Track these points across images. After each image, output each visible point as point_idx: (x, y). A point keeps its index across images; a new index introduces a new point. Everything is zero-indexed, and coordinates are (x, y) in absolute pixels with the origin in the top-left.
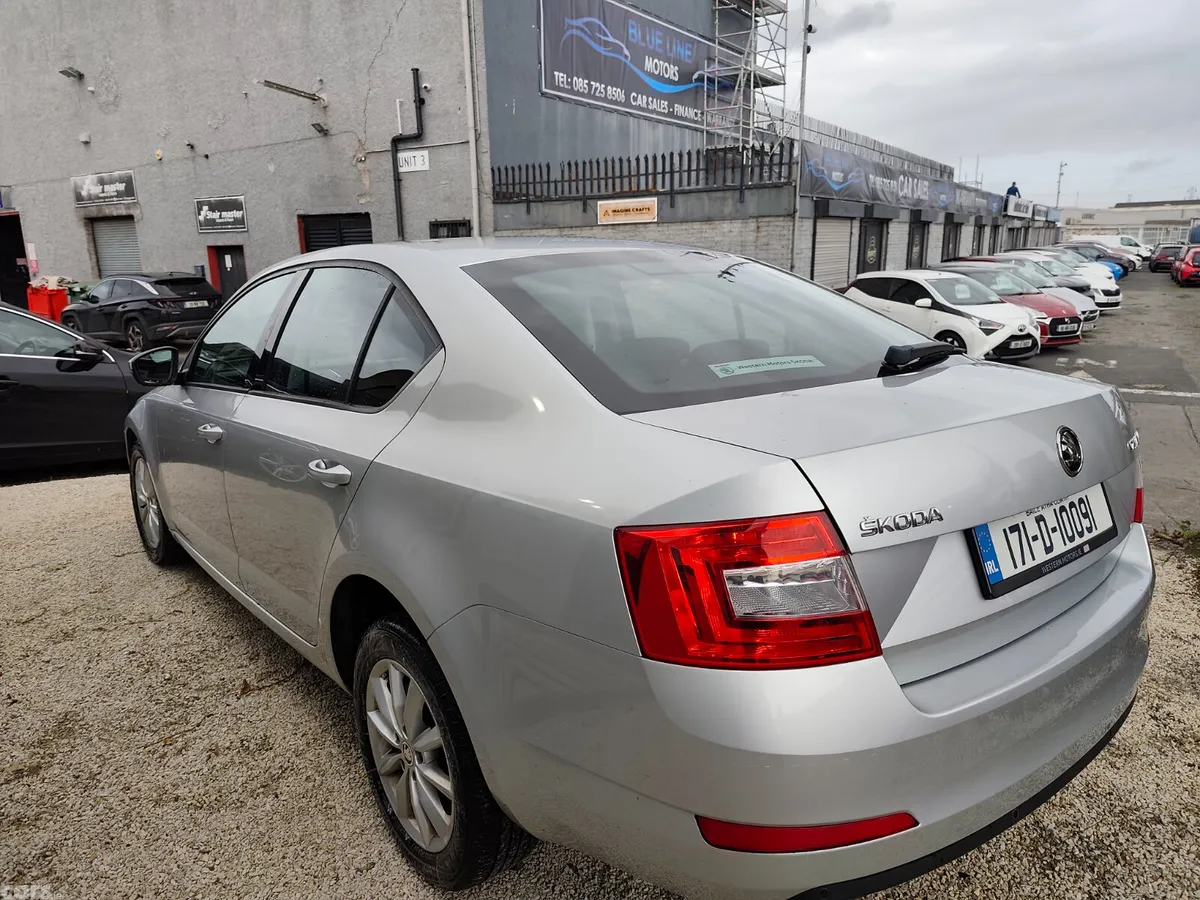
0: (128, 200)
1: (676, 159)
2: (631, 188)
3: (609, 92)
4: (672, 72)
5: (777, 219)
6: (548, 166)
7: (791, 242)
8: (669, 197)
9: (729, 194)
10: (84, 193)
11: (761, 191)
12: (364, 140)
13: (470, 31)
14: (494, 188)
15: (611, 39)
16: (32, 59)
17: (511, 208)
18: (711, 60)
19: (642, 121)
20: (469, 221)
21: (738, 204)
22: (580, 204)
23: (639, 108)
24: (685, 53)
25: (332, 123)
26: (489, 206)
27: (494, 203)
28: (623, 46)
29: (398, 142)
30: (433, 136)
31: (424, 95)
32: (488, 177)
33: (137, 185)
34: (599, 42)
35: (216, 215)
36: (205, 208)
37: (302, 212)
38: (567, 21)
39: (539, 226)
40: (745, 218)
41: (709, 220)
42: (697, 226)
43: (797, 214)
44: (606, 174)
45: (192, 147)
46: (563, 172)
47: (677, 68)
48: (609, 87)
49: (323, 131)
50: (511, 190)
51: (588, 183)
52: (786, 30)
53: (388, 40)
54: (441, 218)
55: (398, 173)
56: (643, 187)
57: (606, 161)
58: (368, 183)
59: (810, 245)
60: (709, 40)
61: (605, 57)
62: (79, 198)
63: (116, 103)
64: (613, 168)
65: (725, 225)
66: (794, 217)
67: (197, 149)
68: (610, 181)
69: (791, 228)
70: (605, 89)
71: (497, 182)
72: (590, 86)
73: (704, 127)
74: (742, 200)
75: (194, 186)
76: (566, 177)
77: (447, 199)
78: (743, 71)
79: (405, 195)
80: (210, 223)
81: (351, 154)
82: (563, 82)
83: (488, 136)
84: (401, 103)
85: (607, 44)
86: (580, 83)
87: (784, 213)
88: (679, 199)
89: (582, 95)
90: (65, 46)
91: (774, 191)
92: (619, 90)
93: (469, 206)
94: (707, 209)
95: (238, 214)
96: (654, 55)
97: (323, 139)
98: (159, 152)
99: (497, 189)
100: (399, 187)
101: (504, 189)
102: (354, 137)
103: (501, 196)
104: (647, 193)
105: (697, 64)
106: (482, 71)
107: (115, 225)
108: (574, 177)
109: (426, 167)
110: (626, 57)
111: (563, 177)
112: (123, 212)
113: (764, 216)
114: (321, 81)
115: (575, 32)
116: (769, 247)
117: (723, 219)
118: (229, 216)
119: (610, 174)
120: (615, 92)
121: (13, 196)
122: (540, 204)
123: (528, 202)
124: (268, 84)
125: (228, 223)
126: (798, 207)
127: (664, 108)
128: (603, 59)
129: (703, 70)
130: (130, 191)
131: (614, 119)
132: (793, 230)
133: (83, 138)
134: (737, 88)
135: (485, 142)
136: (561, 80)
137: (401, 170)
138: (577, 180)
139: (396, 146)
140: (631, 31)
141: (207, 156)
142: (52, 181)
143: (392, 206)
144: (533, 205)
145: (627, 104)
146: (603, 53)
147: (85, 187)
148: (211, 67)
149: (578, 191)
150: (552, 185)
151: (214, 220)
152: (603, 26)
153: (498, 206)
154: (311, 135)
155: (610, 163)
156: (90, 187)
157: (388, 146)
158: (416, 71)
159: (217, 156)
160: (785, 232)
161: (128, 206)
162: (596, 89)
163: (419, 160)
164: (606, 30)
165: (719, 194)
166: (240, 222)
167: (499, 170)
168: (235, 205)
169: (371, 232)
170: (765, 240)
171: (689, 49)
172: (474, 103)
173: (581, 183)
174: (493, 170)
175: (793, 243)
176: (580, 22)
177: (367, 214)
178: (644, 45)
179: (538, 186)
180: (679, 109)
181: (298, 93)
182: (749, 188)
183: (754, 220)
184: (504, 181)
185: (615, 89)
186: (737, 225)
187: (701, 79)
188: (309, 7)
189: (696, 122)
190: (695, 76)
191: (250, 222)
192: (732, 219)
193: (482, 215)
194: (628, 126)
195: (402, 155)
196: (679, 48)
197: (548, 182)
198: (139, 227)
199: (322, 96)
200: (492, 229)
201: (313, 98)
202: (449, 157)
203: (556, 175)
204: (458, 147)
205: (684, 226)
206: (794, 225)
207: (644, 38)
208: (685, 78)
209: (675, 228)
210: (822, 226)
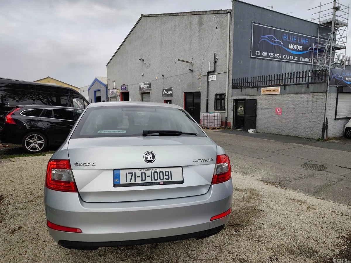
0: (149, 89)
1: (287, 75)
2: (272, 84)
3: (275, 55)
4: (300, 48)
5: (320, 93)
6: (248, 78)
7: (325, 101)
8: (284, 86)
9: (304, 85)
10: (141, 87)
11: (315, 84)
12: (201, 73)
13: (229, 43)
14: (232, 84)
15: (277, 40)
16: (135, 57)
17: (236, 90)
18: (316, 43)
19: (287, 63)
20: (225, 94)
21: (307, 88)
22: (256, 89)
23: (286, 59)
24: (305, 42)
25: (194, 69)
26: (231, 89)
27: (232, 89)
28: (281, 42)
29: (209, 73)
30: (218, 71)
31: (216, 60)
32: (231, 82)
33: (151, 85)
34: (272, 41)
35: (167, 92)
36: (165, 91)
37: (185, 92)
38: (261, 36)
39: (244, 95)
40: (309, 93)
41: (297, 93)
42: (292, 95)
43: (328, 92)
44: (265, 80)
45: (163, 76)
46: (252, 80)
47: (302, 46)
48: (275, 54)
49: (191, 71)
50: (237, 85)
51: (259, 83)
52: (347, 31)
53: (209, 47)
54: (218, 93)
55: (208, 81)
56: (276, 84)
57: (265, 76)
58: (201, 84)
59: (335, 102)
60: (316, 37)
61: (274, 45)
62: (140, 88)
63: (149, 66)
64: (267, 78)
65: (302, 95)
66: (327, 93)
67: (164, 76)
68: (266, 82)
69: (325, 96)
70: (274, 55)
71: (233, 83)
72: (268, 54)
73: (312, 64)
74: (308, 87)
75: (163, 85)
76: (253, 81)
77: (220, 88)
78: (327, 46)
79: (209, 87)
80: (165, 94)
81: (198, 76)
82: (259, 54)
83: (232, 70)
84: (211, 63)
85: (275, 42)
86: (265, 54)
87: (323, 91)
88: (287, 87)
89: (265, 57)
90: (141, 54)
91: (319, 85)
92: (279, 55)
93: (225, 90)
94: (296, 90)
95: (171, 92)
96: (292, 43)
97: (191, 73)
98: (157, 77)
99: (233, 84)
100: (208, 85)
101: (235, 85)
102: (199, 72)
103: (234, 87)
104: (277, 85)
105: (311, 45)
106: (232, 53)
107: (147, 94)
108: (255, 81)
109: (215, 79)
110: (282, 45)
111: (252, 81)
112: (148, 92)
113: (316, 92)
114: (192, 58)
115: (264, 39)
116: (317, 102)
117: (301, 93)
118: (169, 92)
119: (266, 80)
120: (278, 56)
121: (128, 88)
122: (245, 89)
123: (242, 88)
124: (179, 60)
125: (169, 94)
126: (328, 89)
127: (296, 59)
128: (273, 46)
129: (313, 46)
130: (150, 87)
131: (276, 63)
132: (326, 97)
133: (142, 74)
134: (324, 51)
135: (231, 72)
136: (258, 53)
137: (209, 80)
138: (256, 82)
139: (208, 74)
140: (284, 37)
141: (166, 78)
142: (136, 84)
143: (206, 90)
144: (243, 89)
145: (282, 58)
146: (274, 44)
147: (142, 86)
148: (169, 56)
149: (256, 85)
150: (249, 83)
151: (166, 93)
152: (274, 37)
153: (233, 89)
154: (189, 72)
155: (266, 77)
156: (143, 86)
157: (206, 74)
158: (215, 54)
159: (168, 78)
160: (323, 98)
161: (149, 90)
162: (270, 55)
163: (214, 77)
164: (275, 38)
165: (300, 85)
166: (171, 94)
167: (234, 79)
168: (171, 90)
169: (200, 97)
170: (315, 100)
171: (307, 40)
172: (229, 62)
173: (257, 83)
174: (232, 79)
175: (326, 101)
176: (266, 37)
177: (200, 92)
178: (289, 41)
179: (245, 84)
180: (302, 59)
181: (186, 62)
182: (310, 83)
183: (312, 94)
184: (235, 83)
185: (277, 54)
186: (306, 95)
187: (311, 49)
188: (191, 40)
189: (309, 62)
190: (310, 48)
191: (174, 94)
192: (304, 93)
193: (229, 92)
194: (282, 65)
195: (210, 76)
196: (303, 40)
197: (248, 82)
198: (151, 95)
199: (192, 62)
200: (231, 96)
201: (190, 63)
202: (222, 76)
203: (250, 80)
204: (224, 74)
205: (289, 95)
206: (327, 95)
207: (289, 39)
208: (305, 49)
209: (285, 96)
210: (340, 96)
